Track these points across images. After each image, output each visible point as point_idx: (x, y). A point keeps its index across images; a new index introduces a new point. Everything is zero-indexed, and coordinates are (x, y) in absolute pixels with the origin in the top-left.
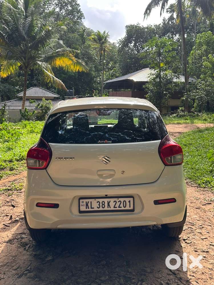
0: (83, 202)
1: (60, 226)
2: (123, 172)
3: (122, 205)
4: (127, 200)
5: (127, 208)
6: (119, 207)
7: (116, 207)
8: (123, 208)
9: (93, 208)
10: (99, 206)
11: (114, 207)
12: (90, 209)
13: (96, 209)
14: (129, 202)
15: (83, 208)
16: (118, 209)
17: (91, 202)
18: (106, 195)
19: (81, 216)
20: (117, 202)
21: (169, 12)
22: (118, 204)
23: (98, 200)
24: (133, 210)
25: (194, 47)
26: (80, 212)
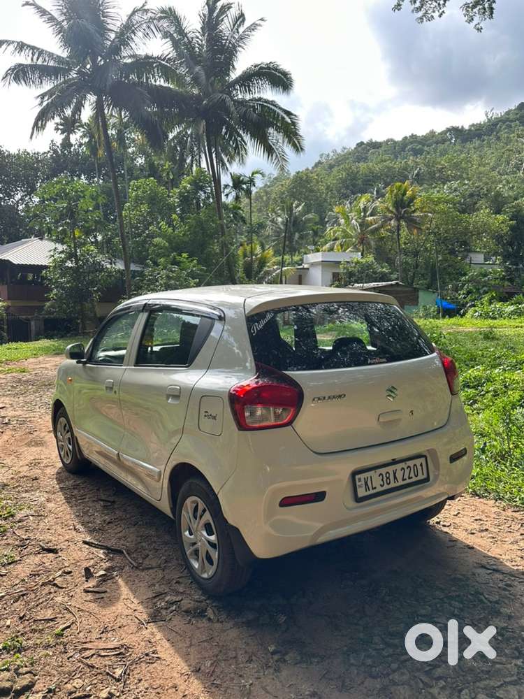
0: (360, 480)
1: (322, 539)
2: (412, 411)
3: (412, 475)
4: (418, 462)
5: (421, 477)
6: (410, 478)
7: (406, 479)
8: (414, 479)
9: (375, 488)
10: (382, 483)
11: (404, 480)
12: (372, 492)
13: (379, 489)
14: (421, 465)
15: (362, 492)
16: (408, 481)
17: (371, 477)
18: (393, 460)
19: (361, 507)
20: (405, 468)
21: (60, 131)
22: (407, 471)
23: (379, 471)
24: (427, 480)
25: (128, 204)
26: (358, 500)
